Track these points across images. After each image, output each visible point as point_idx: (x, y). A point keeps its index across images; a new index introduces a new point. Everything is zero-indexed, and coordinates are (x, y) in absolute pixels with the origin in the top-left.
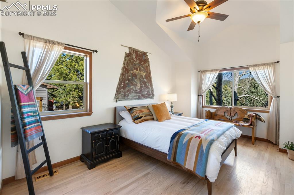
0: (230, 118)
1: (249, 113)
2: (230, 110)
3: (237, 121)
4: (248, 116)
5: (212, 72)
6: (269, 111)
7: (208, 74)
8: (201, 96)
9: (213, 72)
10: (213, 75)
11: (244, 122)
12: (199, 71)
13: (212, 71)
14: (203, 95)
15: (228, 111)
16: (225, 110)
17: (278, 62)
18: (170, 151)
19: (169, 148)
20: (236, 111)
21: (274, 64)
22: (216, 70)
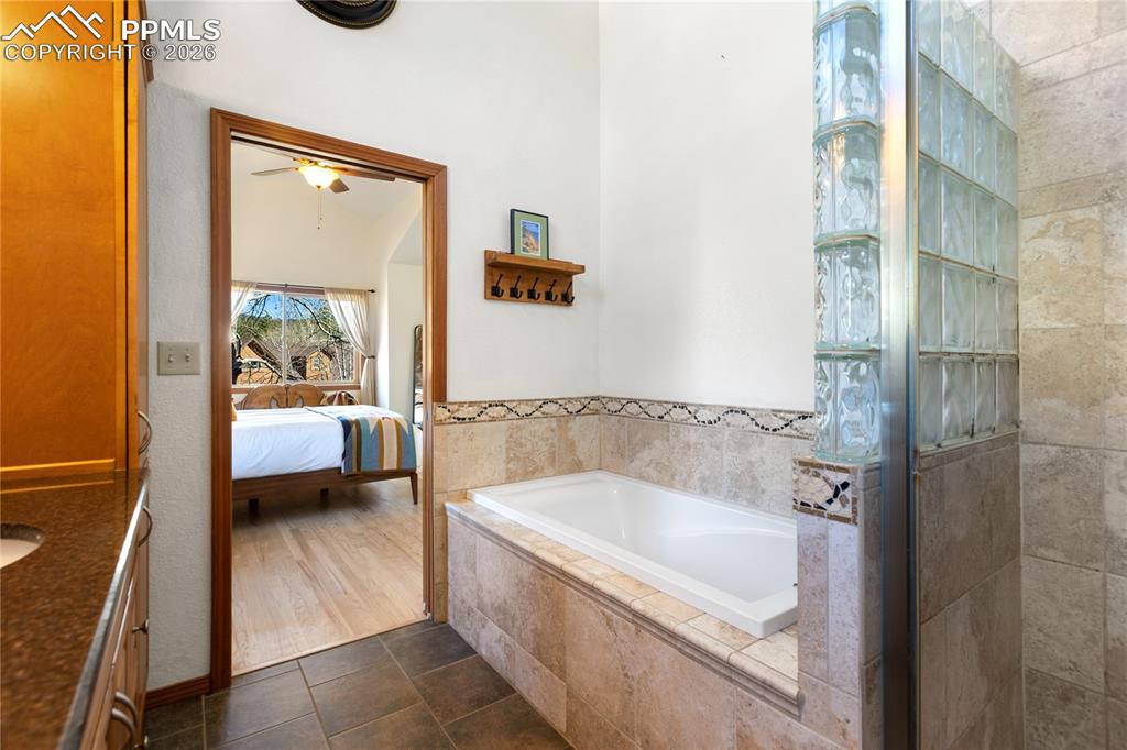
1: (329, 394)
2: (285, 392)
6: (360, 386)
15: (279, 394)
16: (273, 393)
17: (373, 291)
18: (347, 457)
19: (342, 452)
20: (301, 393)
21: (368, 293)
22: (247, 284)
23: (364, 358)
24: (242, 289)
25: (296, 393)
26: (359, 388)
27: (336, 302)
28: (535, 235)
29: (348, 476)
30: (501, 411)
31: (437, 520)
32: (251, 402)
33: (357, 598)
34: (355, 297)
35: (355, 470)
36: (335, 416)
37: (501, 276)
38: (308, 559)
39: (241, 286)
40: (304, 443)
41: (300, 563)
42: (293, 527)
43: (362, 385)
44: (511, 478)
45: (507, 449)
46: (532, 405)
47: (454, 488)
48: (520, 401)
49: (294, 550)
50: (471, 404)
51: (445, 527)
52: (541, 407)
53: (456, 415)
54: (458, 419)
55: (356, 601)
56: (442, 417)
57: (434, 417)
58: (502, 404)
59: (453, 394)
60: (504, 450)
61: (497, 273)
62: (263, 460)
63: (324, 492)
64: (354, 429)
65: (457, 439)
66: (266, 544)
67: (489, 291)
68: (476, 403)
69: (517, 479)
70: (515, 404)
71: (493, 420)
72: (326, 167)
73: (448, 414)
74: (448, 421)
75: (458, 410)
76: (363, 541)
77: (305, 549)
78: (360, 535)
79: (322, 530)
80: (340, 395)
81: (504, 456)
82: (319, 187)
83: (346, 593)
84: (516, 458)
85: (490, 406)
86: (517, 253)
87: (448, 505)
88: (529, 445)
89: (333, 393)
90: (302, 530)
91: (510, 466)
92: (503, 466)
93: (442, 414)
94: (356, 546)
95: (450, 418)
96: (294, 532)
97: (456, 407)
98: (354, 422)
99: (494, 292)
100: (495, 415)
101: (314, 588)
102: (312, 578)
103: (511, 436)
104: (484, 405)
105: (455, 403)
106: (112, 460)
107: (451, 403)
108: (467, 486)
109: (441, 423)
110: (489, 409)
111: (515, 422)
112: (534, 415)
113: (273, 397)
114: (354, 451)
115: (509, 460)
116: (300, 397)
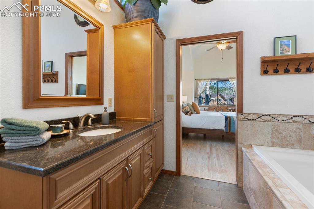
2: (218, 107)
8: (197, 98)
10: (203, 83)
12: (195, 79)
13: (205, 79)
15: (216, 108)
16: (215, 107)
18: (226, 127)
19: (225, 125)
20: (222, 108)
22: (208, 79)
24: (207, 81)
27: (232, 82)
28: (288, 45)
29: (227, 133)
30: (270, 118)
31: (239, 152)
32: (209, 110)
33: (218, 168)
35: (228, 131)
36: (224, 115)
37: (268, 65)
38: (210, 153)
40: (214, 121)
41: (208, 153)
42: (211, 143)
44: (274, 145)
45: (272, 134)
46: (286, 117)
47: (246, 143)
48: (279, 115)
49: (208, 150)
50: (254, 114)
51: (242, 156)
52: (292, 118)
53: (247, 118)
54: (248, 119)
55: (217, 169)
56: (241, 118)
57: (238, 117)
58: (269, 115)
59: (245, 110)
60: (270, 134)
61: (266, 65)
62: (203, 124)
63: (223, 136)
64: (229, 119)
65: (248, 126)
66: (203, 146)
67: (263, 72)
68: (256, 114)
69: (277, 146)
70: (276, 116)
71: (265, 121)
72: (224, 43)
73: (244, 117)
74: (243, 119)
75: (248, 116)
76: (228, 153)
77: (211, 150)
78: (227, 151)
79: (218, 146)
80: (233, 109)
81: (270, 136)
82: (222, 50)
83: (215, 166)
84: (277, 137)
85: (263, 115)
86: (276, 55)
87: (243, 148)
88: (285, 133)
89: (231, 108)
90: (213, 145)
91: (274, 140)
92: (270, 139)
93: (241, 117)
94: (225, 154)
95: (244, 118)
96: (211, 145)
97: (247, 115)
98: (229, 117)
99: (265, 72)
100: (266, 119)
101: (208, 161)
102: (209, 158)
103: (274, 128)
104: (260, 115)
105: (247, 113)
106: (149, 119)
107: (244, 113)
108: (251, 144)
109: (241, 120)
110: (262, 117)
111: (276, 123)
112: (287, 121)
114: (229, 125)
115: (273, 138)
116: (222, 109)
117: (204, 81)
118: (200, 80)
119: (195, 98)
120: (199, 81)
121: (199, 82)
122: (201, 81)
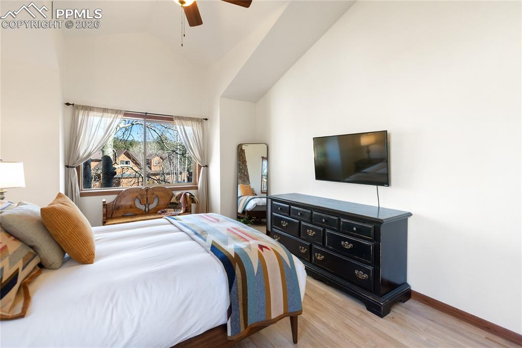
0: (146, 207)
1: (177, 193)
2: (146, 193)
3: (163, 210)
4: (176, 198)
5: (105, 114)
6: (197, 187)
7: (97, 116)
8: (75, 169)
9: (109, 115)
10: (109, 121)
11: (173, 209)
12: (68, 104)
13: (105, 110)
14: (79, 166)
15: (141, 195)
16: (136, 194)
17: (206, 119)
20: (156, 193)
21: (203, 121)
22: (117, 112)
23: (200, 167)
24: (113, 116)
25: (153, 194)
26: (197, 188)
27: (182, 127)
32: (120, 202)
34: (195, 124)
35: (242, 327)
39: (112, 113)
43: (199, 186)
64: (237, 271)
80: (185, 195)
113: (137, 197)
114: (241, 302)
116: (157, 196)
117: (100, 114)
118: (88, 109)
119: (67, 166)
120: (81, 113)
121: (81, 115)
122: (91, 113)
